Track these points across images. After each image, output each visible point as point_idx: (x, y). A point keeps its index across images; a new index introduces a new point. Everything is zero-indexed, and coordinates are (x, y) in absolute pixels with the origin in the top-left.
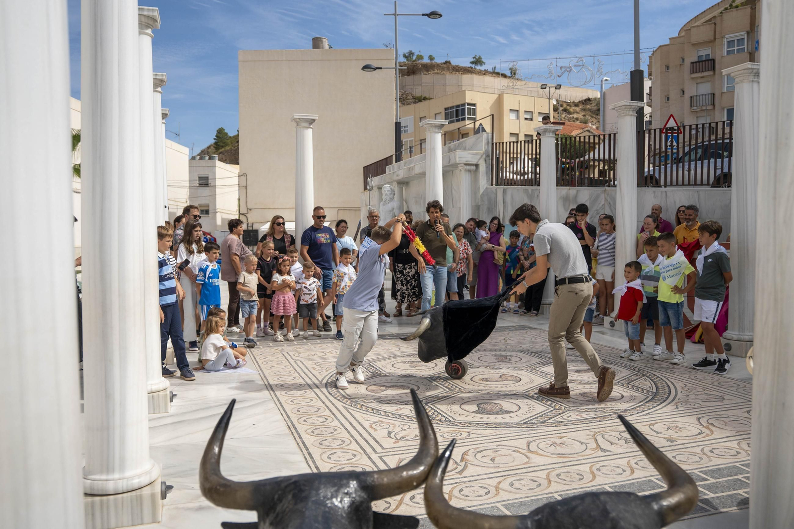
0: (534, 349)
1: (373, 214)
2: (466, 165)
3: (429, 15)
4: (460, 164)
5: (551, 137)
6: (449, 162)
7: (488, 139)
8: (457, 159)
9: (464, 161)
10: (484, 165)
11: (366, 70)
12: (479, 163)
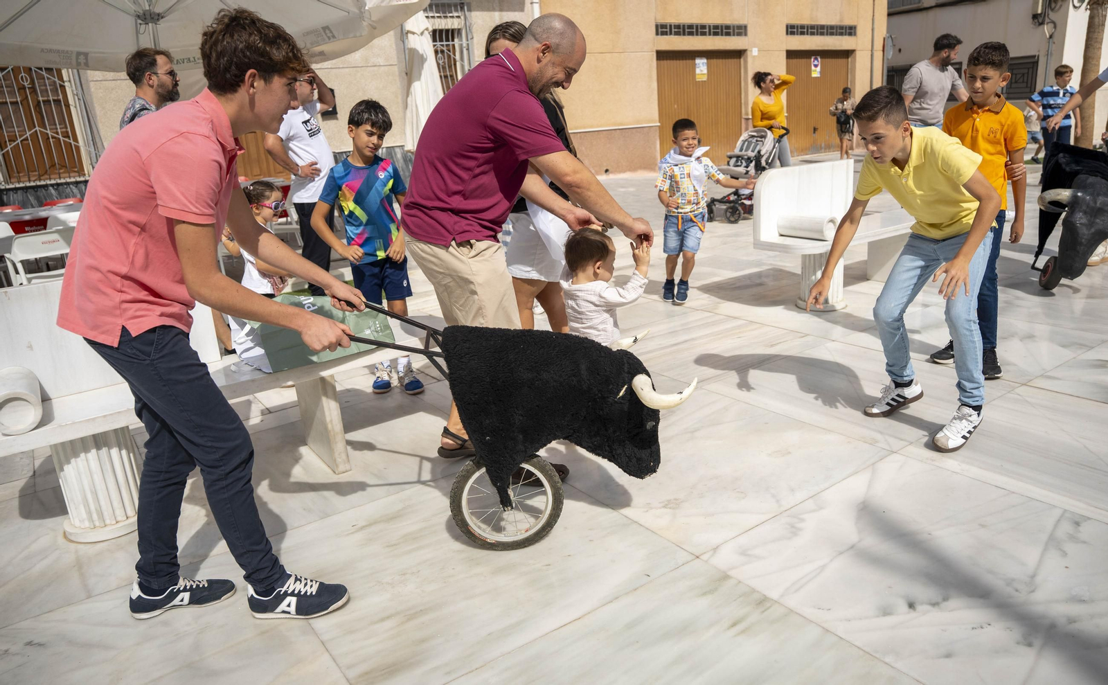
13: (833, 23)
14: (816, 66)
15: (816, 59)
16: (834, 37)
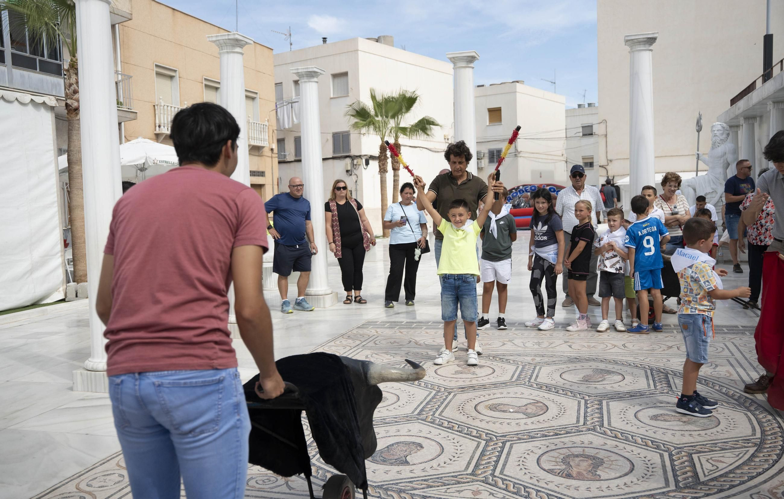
13: (255, 170)
16: (255, 177)
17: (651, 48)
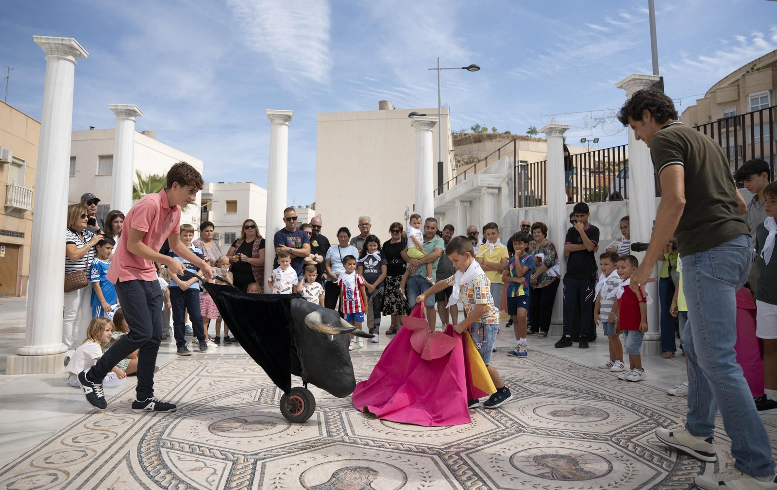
0: (512, 376)
1: (363, 222)
2: (489, 188)
3: (468, 68)
4: (483, 187)
5: (558, 137)
6: (473, 187)
7: (510, 163)
8: (479, 182)
9: (486, 184)
10: (507, 188)
11: (411, 117)
12: (501, 186)
13: (13, 230)
14: (3, 251)
15: (3, 247)
16: (14, 237)
17: (432, 129)
